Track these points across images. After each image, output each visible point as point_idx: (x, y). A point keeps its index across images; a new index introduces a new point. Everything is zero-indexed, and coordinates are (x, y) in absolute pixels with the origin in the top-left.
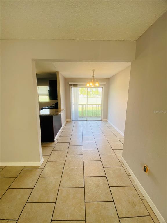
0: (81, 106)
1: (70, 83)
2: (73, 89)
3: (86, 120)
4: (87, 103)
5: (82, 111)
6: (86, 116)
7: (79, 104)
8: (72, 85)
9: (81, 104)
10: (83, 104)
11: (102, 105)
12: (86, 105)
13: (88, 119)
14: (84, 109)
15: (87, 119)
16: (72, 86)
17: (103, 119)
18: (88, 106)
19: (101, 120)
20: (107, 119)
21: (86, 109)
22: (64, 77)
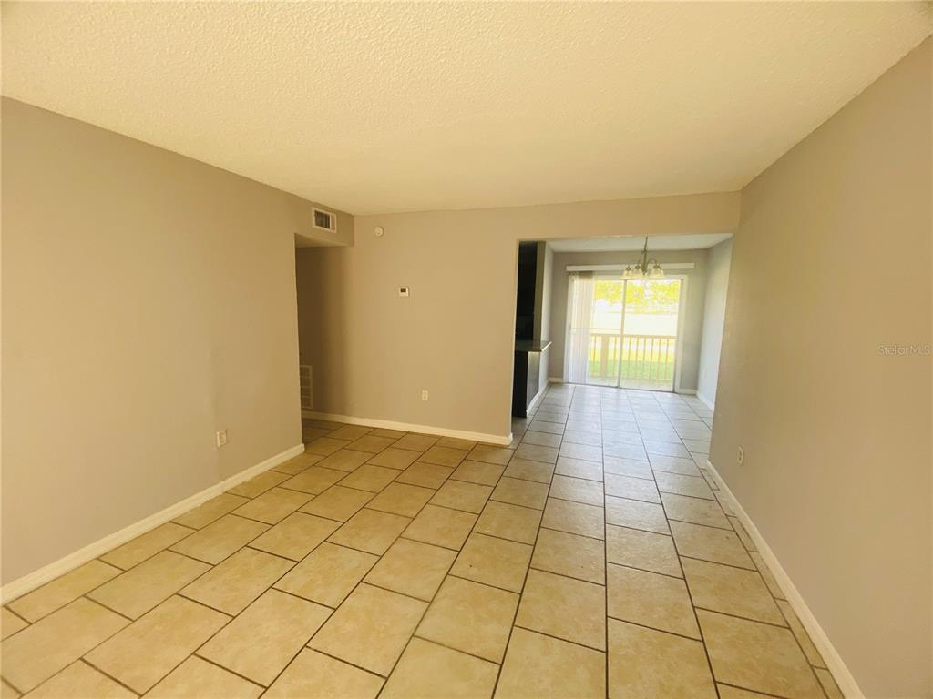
0: (599, 339)
1: (570, 269)
2: (577, 285)
3: (616, 387)
4: (622, 330)
5: (602, 362)
6: (616, 377)
7: (593, 335)
8: (574, 273)
9: (599, 335)
10: (609, 336)
11: (677, 342)
12: (619, 339)
13: (622, 385)
14: (611, 356)
15: (619, 383)
16: (574, 277)
17: (681, 387)
18: (626, 340)
19: (674, 392)
20: (695, 387)
21: (617, 357)
22: (553, 251)
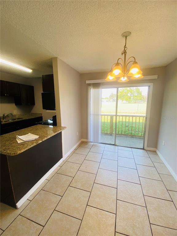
1: (88, 82)
3: (114, 145)
7: (100, 115)
13: (117, 143)
15: (115, 141)
16: (90, 87)
17: (148, 146)
19: (143, 149)
22: (78, 72)
